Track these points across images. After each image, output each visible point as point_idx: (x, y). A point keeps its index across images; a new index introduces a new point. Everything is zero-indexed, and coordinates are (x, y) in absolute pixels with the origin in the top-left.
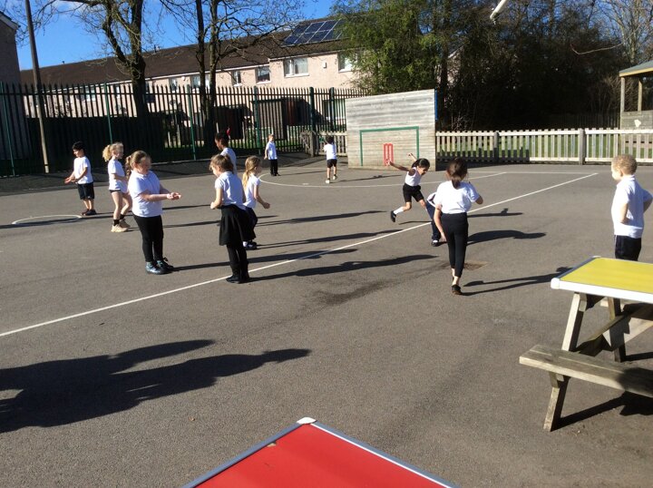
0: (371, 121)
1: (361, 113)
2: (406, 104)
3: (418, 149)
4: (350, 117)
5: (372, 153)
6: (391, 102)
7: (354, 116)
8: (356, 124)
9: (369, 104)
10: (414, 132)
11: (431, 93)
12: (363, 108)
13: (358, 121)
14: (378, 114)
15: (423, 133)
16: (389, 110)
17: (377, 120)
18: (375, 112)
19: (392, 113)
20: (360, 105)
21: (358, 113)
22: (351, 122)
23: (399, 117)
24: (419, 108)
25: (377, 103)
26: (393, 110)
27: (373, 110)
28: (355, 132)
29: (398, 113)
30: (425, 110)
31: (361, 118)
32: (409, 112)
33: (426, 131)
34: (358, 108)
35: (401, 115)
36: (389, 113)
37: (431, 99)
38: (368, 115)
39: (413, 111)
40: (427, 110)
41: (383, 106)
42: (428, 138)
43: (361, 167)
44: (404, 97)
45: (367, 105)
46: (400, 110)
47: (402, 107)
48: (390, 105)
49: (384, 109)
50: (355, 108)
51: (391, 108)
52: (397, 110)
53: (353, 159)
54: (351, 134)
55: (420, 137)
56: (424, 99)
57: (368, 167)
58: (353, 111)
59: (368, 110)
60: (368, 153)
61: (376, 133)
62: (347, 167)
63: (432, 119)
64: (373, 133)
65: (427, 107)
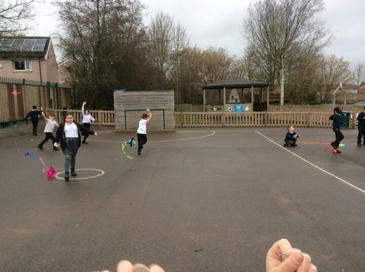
0: (134, 104)
1: (125, 100)
2: (157, 97)
3: (164, 120)
4: (117, 102)
5: (133, 122)
6: (145, 95)
7: (120, 102)
8: (121, 106)
9: (132, 96)
10: (162, 111)
11: (172, 92)
13: (123, 105)
14: (138, 101)
15: (167, 113)
17: (137, 105)
19: (148, 101)
20: (125, 96)
21: (123, 100)
22: (117, 105)
23: (150, 104)
24: (165, 99)
25: (137, 96)
27: (134, 99)
28: (120, 111)
29: (151, 101)
30: (168, 101)
31: (124, 103)
32: (158, 101)
33: (169, 111)
34: (123, 97)
35: (152, 102)
36: (145, 101)
37: (172, 95)
38: (130, 102)
39: (161, 101)
40: (170, 101)
41: (141, 97)
42: (170, 115)
43: (125, 131)
44: (155, 93)
45: (130, 96)
46: (152, 100)
47: (154, 98)
48: (145, 97)
49: (141, 99)
50: (121, 97)
51: (146, 98)
52: (150, 100)
53: (119, 126)
54: (118, 112)
55: (165, 114)
56: (168, 95)
57: (130, 131)
58: (119, 99)
59: (130, 99)
60: (131, 123)
61: (136, 112)
62: (114, 131)
63: (173, 105)
64: (134, 112)
65: (169, 99)
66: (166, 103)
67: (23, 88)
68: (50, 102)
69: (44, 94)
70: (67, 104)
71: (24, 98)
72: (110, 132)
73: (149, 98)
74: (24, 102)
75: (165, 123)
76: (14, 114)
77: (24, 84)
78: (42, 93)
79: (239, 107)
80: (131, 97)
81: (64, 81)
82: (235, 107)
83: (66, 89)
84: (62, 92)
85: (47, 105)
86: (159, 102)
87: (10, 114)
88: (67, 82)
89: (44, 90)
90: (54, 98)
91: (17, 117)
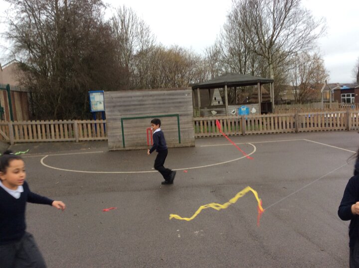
0: (134, 109)
1: (121, 104)
2: (168, 97)
3: (179, 131)
4: (109, 107)
5: (135, 136)
6: (151, 96)
7: (114, 107)
8: (117, 113)
9: (131, 97)
10: (176, 118)
12: (123, 99)
13: (119, 111)
14: (140, 105)
15: (182, 119)
16: (151, 102)
18: (136, 103)
19: (154, 104)
20: (121, 97)
21: (119, 104)
22: (109, 112)
23: (161, 107)
24: (178, 100)
25: (139, 96)
26: (155, 102)
27: (134, 101)
28: (115, 119)
29: (160, 104)
30: (184, 102)
31: (120, 108)
32: (169, 103)
33: (185, 117)
34: (118, 100)
35: (162, 105)
36: (151, 104)
37: (189, 94)
38: (129, 106)
39: (173, 103)
40: (186, 102)
41: (145, 98)
42: (188, 123)
43: (122, 149)
45: (129, 97)
46: (161, 102)
47: (163, 99)
48: (151, 98)
49: (145, 101)
50: (115, 100)
51: (153, 100)
52: (158, 102)
53: (114, 142)
54: (111, 122)
55: (180, 122)
56: (184, 94)
57: (131, 148)
58: (113, 102)
59: (129, 101)
60: (132, 137)
61: (138, 120)
62: (107, 150)
63: (191, 108)
64: (135, 120)
65: (186, 100)
66: (181, 106)
70: (23, 114)
72: (102, 151)
73: (156, 100)
75: (181, 135)
79: (244, 108)
80: (130, 99)
81: (18, 82)
82: (239, 109)
83: (21, 93)
84: (16, 96)
88: (22, 84)
90: (6, 106)
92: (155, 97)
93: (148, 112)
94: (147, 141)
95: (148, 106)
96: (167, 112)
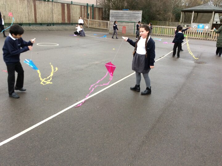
0: (119, 18)
1: (115, 15)
2: (132, 14)
3: (134, 29)
4: (111, 16)
6: (126, 13)
9: (119, 13)
10: (134, 23)
11: (141, 12)
12: (116, 14)
13: (114, 18)
14: (122, 16)
17: (121, 18)
19: (127, 17)
21: (114, 15)
22: (111, 18)
23: (129, 18)
24: (136, 16)
25: (121, 13)
27: (120, 15)
29: (129, 17)
31: (115, 17)
35: (130, 17)
36: (126, 17)
37: (141, 13)
39: (134, 17)
41: (124, 14)
44: (132, 12)
46: (129, 16)
47: (131, 15)
48: (126, 14)
50: (113, 13)
51: (127, 15)
53: (111, 30)
54: (111, 22)
55: (135, 25)
56: (138, 13)
58: (112, 14)
59: (118, 15)
62: (109, 33)
64: (119, 23)
65: (139, 16)
66: (137, 19)
67: (71, 6)
68: (88, 15)
69: (84, 10)
70: (99, 17)
71: (71, 11)
72: (107, 33)
73: (128, 15)
74: (71, 14)
76: (65, 20)
77: (72, 4)
78: (83, 9)
79: (201, 25)
80: (118, 14)
82: (198, 26)
83: (99, 9)
84: (97, 10)
85: (86, 16)
86: (133, 18)
87: (62, 19)
89: (84, 8)
90: (91, 13)
91: (66, 21)
92: (128, 14)
93: (124, 20)
94: (122, 31)
95: (124, 17)
96: (131, 21)
